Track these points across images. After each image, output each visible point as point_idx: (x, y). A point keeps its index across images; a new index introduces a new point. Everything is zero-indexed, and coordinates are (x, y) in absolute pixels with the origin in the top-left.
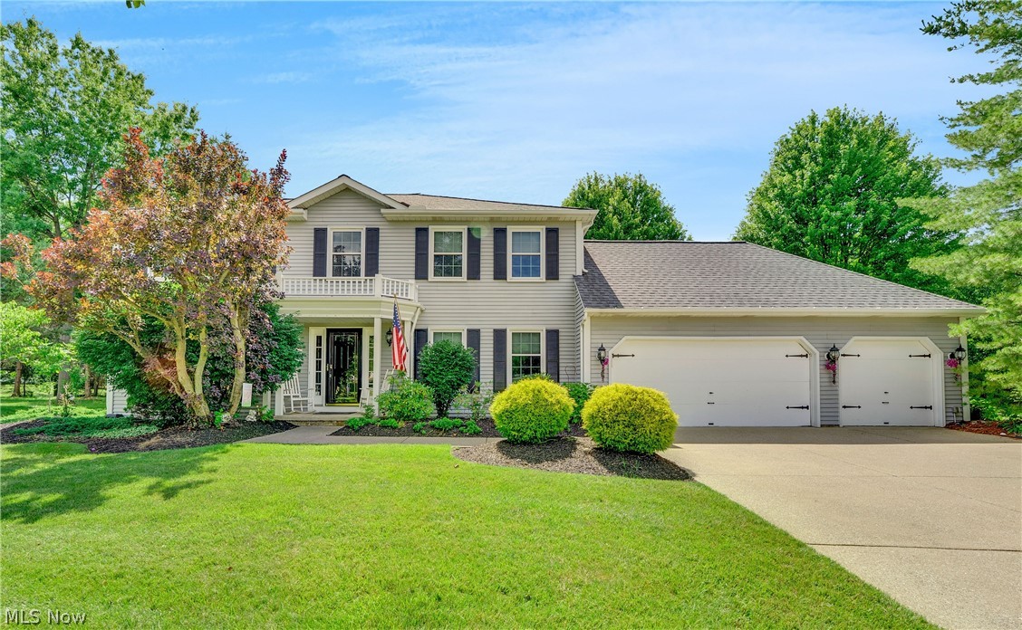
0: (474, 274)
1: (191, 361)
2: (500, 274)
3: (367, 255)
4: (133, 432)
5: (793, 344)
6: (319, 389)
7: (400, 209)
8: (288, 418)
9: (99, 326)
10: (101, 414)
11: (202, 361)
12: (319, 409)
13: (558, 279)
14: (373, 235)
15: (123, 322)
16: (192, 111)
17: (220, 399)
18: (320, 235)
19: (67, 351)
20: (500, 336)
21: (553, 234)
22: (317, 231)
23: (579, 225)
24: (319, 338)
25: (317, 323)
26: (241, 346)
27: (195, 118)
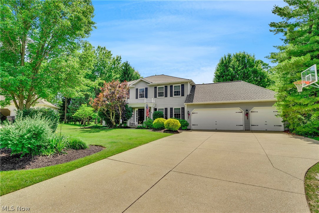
0: (166, 96)
1: (113, 115)
2: (171, 96)
3: (145, 93)
4: (105, 128)
5: (238, 109)
6: (137, 121)
7: (151, 83)
8: (130, 126)
9: (101, 110)
10: (102, 126)
11: (114, 116)
12: (137, 125)
13: (184, 96)
14: (146, 89)
15: (104, 109)
16: (120, 57)
17: (118, 122)
18: (137, 89)
19: (97, 114)
20: (171, 109)
21: (183, 86)
22: (136, 89)
23: (189, 83)
24: (137, 111)
25: (136, 108)
26: (120, 113)
27: (121, 58)
